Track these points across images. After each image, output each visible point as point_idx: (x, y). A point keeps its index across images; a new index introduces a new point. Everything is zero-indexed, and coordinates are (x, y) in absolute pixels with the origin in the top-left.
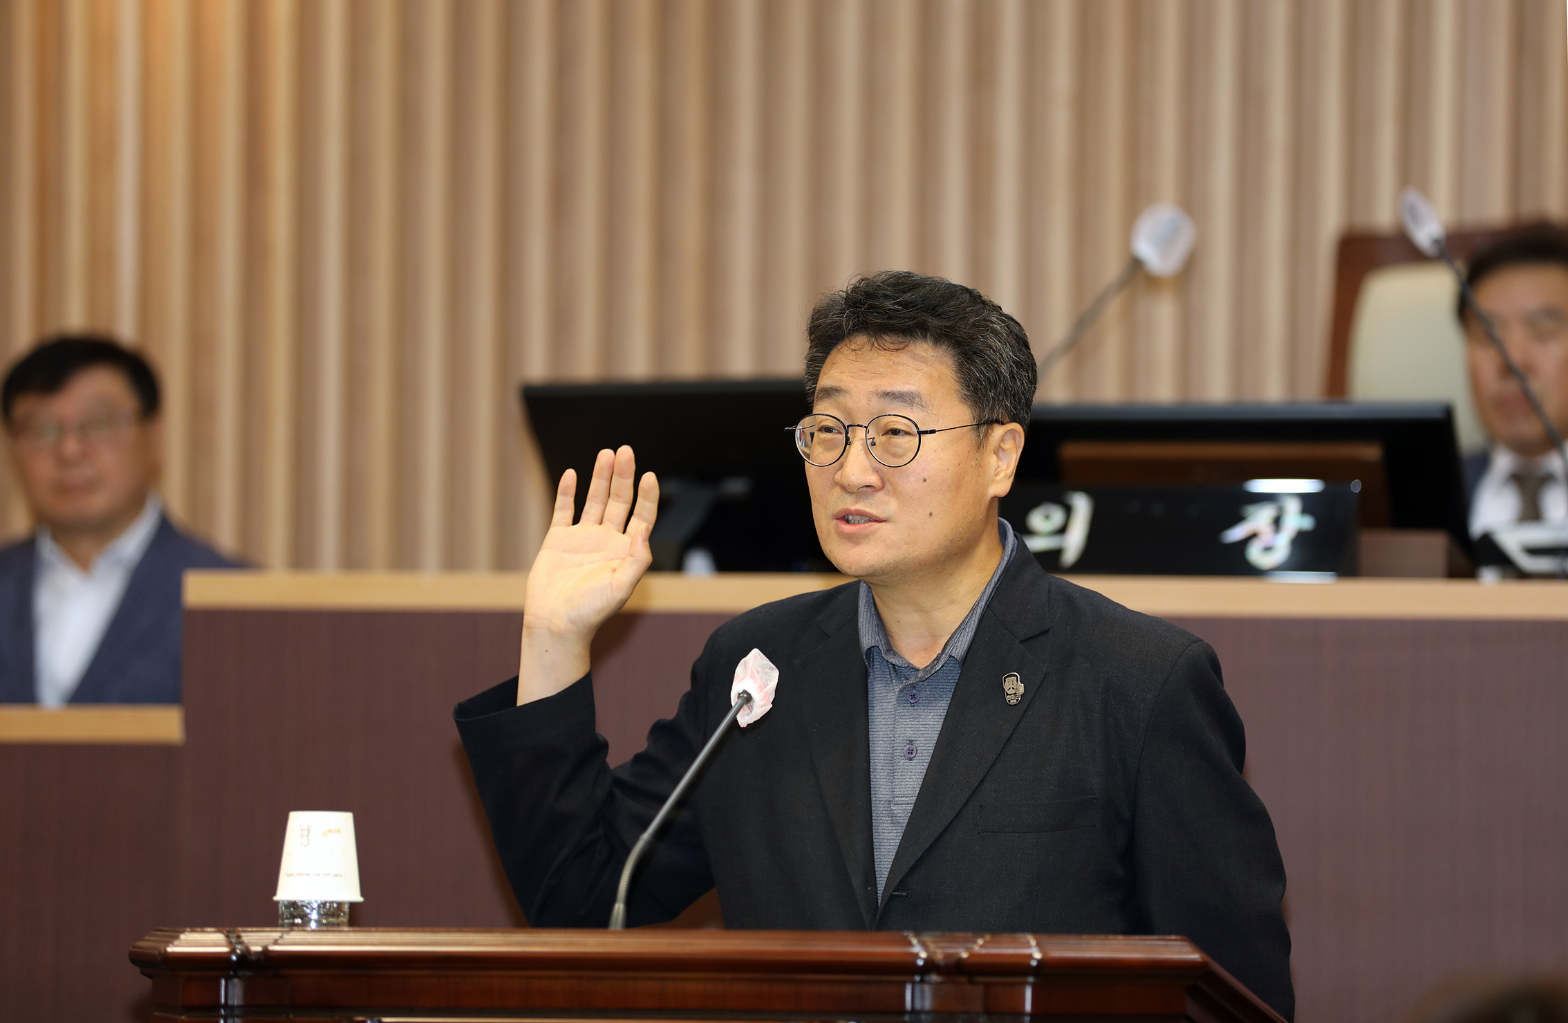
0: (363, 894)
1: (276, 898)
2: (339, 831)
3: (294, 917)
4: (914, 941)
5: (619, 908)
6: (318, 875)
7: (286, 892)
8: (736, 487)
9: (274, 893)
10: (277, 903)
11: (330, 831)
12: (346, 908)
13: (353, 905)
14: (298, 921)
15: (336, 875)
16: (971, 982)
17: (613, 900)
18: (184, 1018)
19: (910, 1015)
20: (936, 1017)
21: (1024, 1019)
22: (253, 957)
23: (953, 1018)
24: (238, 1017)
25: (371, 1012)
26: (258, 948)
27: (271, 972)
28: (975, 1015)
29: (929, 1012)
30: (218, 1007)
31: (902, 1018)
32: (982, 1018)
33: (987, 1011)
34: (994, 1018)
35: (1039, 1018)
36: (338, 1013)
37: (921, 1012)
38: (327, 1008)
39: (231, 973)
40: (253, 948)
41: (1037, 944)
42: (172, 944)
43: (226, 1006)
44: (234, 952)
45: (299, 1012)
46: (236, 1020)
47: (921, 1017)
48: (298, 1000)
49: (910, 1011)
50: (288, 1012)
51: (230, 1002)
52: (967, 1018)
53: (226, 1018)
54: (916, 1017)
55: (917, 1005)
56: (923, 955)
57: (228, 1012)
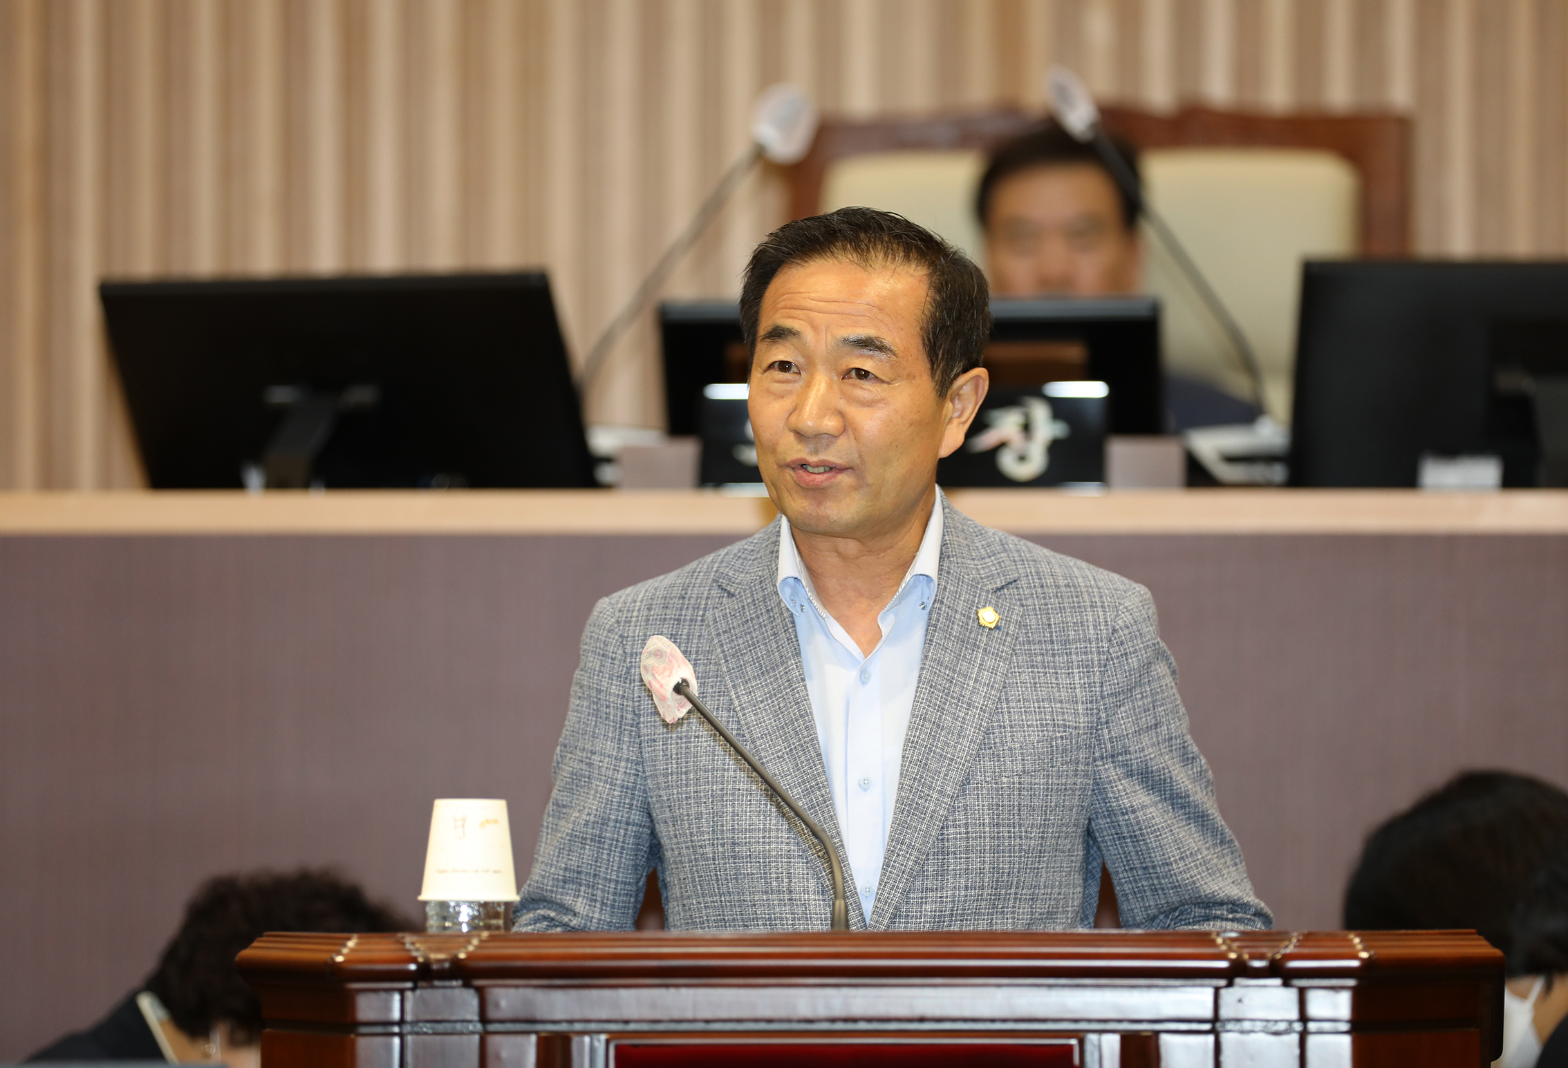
0: (518, 893)
2: (496, 822)
3: (444, 918)
4: (1220, 941)
6: (477, 871)
8: (362, 395)
9: (419, 893)
10: (425, 903)
11: (488, 822)
12: (502, 909)
13: (508, 905)
14: (448, 924)
15: (495, 872)
18: (352, 1036)
19: (1215, 1024)
20: (1247, 1025)
21: (1345, 1027)
22: (435, 967)
23: (1266, 1027)
24: (417, 1034)
25: (578, 1027)
26: (441, 956)
27: (460, 983)
28: (1290, 1022)
29: (1238, 1020)
30: (392, 1023)
31: (1207, 1027)
32: (1298, 1027)
33: (1304, 1018)
34: (1312, 1026)
35: (1359, 1026)
36: (539, 1027)
37: (1229, 1020)
38: (525, 1023)
39: (409, 985)
40: (433, 956)
41: (1362, 941)
42: (339, 953)
43: (401, 1022)
44: (414, 960)
45: (492, 1027)
46: (415, 1037)
47: (1229, 1026)
48: (492, 1013)
49: (1216, 1019)
50: (479, 1027)
51: (409, 1017)
52: (1282, 1026)
53: (401, 1035)
54: (1224, 1026)
55: (1224, 1013)
56: (1233, 956)
57: (407, 1028)
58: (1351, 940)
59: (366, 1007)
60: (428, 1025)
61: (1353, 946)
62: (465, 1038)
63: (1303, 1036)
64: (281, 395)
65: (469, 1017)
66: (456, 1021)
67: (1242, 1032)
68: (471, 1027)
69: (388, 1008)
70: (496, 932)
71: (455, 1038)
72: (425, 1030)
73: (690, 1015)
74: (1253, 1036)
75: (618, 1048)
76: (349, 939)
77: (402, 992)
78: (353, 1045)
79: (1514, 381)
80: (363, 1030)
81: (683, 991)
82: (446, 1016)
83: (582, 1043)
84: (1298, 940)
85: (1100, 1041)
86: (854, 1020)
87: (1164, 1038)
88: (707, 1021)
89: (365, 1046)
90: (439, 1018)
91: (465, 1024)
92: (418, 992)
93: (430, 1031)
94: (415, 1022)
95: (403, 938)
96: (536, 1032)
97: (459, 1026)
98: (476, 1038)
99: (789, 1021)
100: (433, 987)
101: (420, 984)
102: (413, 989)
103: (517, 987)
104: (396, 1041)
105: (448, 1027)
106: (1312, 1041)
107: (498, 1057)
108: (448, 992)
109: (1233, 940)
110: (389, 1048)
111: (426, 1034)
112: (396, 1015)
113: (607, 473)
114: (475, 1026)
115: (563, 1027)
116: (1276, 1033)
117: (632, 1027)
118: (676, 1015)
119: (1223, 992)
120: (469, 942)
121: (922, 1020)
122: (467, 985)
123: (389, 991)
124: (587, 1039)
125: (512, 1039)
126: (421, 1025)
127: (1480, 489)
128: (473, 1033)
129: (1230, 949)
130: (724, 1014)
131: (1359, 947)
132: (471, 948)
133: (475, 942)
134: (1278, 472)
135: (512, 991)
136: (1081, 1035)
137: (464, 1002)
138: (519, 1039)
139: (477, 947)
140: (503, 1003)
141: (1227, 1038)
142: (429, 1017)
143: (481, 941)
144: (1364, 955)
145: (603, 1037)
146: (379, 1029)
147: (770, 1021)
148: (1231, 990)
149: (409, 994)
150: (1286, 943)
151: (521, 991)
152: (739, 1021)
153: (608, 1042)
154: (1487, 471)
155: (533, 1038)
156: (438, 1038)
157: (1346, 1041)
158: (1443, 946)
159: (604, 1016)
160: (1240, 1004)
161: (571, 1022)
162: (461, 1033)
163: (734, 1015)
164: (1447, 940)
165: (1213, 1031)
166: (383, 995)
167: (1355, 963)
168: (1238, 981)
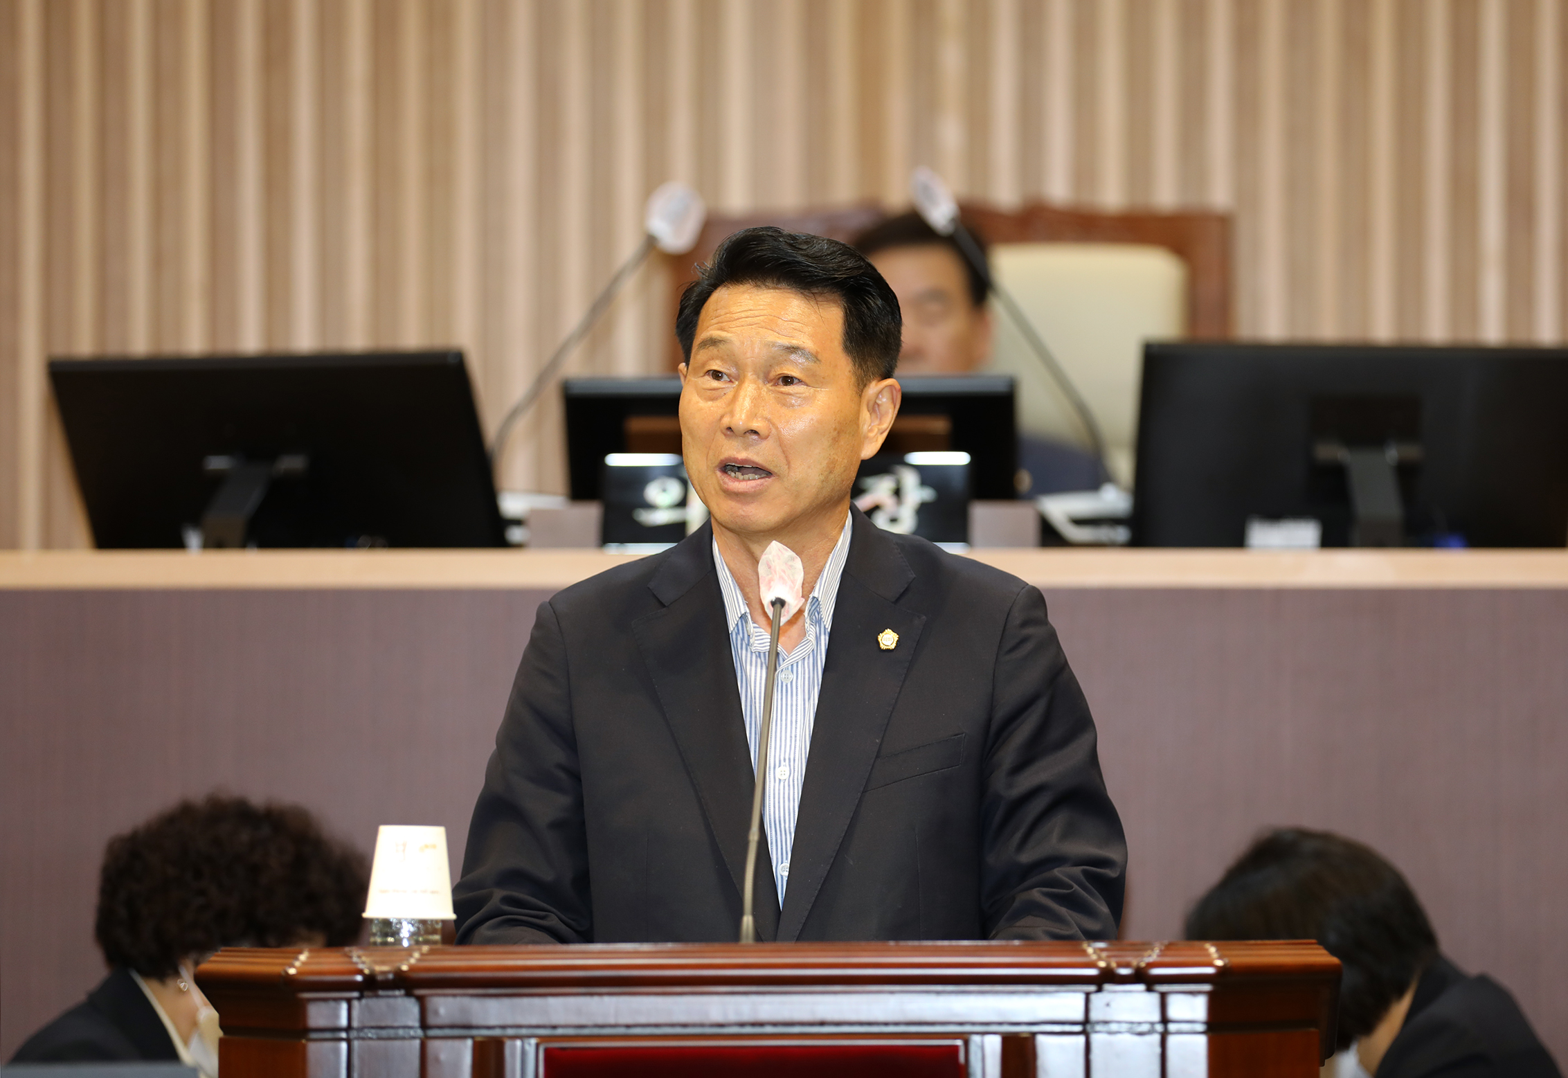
0: (456, 910)
1: (366, 915)
2: (434, 847)
3: (386, 935)
4: (1090, 950)
5: (748, 921)
7: (375, 908)
8: (292, 463)
9: (363, 910)
11: (427, 846)
12: (439, 926)
13: (445, 922)
14: (390, 939)
15: (433, 892)
16: (1149, 989)
17: (740, 914)
18: (304, 1041)
19: (1086, 1026)
20: (1114, 1027)
21: (1201, 1028)
22: (380, 978)
23: (1131, 1028)
24: (363, 1039)
25: (510, 1032)
26: (385, 968)
27: (402, 992)
28: (1152, 1024)
29: (1106, 1022)
30: (340, 1029)
31: (1078, 1028)
32: (1159, 1028)
33: (1165, 1020)
34: (1172, 1027)
35: (1215, 1026)
36: (475, 1032)
37: (1098, 1022)
38: (463, 1028)
39: (355, 994)
40: (378, 968)
41: (1218, 951)
42: (292, 966)
43: (349, 1028)
44: (360, 972)
45: (431, 1033)
46: (361, 1042)
47: (1098, 1028)
48: (432, 1020)
49: (1086, 1022)
50: (420, 1032)
51: (355, 1024)
52: (1145, 1028)
53: (349, 1041)
54: (1093, 1028)
55: (1094, 1016)
56: (1102, 964)
57: (353, 1034)
58: (1207, 950)
59: (317, 1015)
60: (373, 1031)
61: (1209, 955)
62: (407, 1043)
63: (1164, 1037)
64: (217, 463)
65: (410, 1023)
66: (398, 1028)
67: (1110, 1033)
68: (412, 1033)
69: (337, 1016)
70: (435, 947)
71: (397, 1043)
72: (370, 1035)
73: (612, 1021)
74: (1119, 1037)
75: (547, 1051)
76: (301, 952)
77: (349, 1001)
78: (304, 1049)
79: (1330, 452)
80: (314, 1035)
81: (606, 999)
82: (389, 1023)
83: (514, 1047)
84: (1161, 950)
85: (982, 1042)
86: (761, 1024)
87: (1041, 1039)
88: (628, 1026)
89: (316, 1050)
90: (383, 1024)
91: (407, 1030)
92: (364, 1001)
93: (374, 1037)
94: (361, 1029)
95: (351, 951)
96: (472, 1037)
97: (401, 1032)
98: (417, 1043)
99: (702, 1025)
100: (378, 996)
101: (366, 993)
102: (359, 999)
103: (454, 996)
104: (344, 1045)
105: (391, 1032)
106: (1172, 1041)
107: (437, 1060)
108: (392, 1001)
109: (1102, 950)
110: (337, 1052)
111: (371, 1039)
112: (344, 1022)
113: (515, 534)
114: (415, 1032)
115: (497, 1032)
116: (1141, 1034)
117: (560, 1031)
118: (600, 1021)
119: (1094, 997)
120: (411, 956)
121: (822, 1024)
122: (409, 994)
123: (337, 1000)
124: (518, 1043)
125: (450, 1043)
126: (366, 1030)
127: (1302, 548)
128: (413, 1038)
129: (1100, 959)
130: (643, 1020)
131: (1215, 956)
132: (412, 961)
133: (417, 955)
134: (1122, 534)
135: (450, 1000)
136: (965, 1036)
137: (406, 1010)
138: (457, 1043)
139: (418, 960)
140: (442, 1011)
141: (1096, 1039)
142: (373, 1024)
143: (422, 954)
144: (1219, 963)
145: (533, 1041)
146: (328, 1035)
147: (685, 1025)
148: (1100, 995)
149: (356, 1004)
150: (1149, 952)
151: (458, 999)
152: (657, 1025)
153: (537, 1046)
154: (1306, 533)
155: (469, 1043)
156: (382, 1043)
157: (1202, 1041)
158: (1289, 955)
159: (534, 1021)
160: (1108, 1009)
161: (503, 1027)
162: (403, 1038)
163: (653, 1020)
164: (1291, 949)
165: (1084, 1033)
166: (332, 1004)
167: (1210, 970)
168: (1107, 987)
